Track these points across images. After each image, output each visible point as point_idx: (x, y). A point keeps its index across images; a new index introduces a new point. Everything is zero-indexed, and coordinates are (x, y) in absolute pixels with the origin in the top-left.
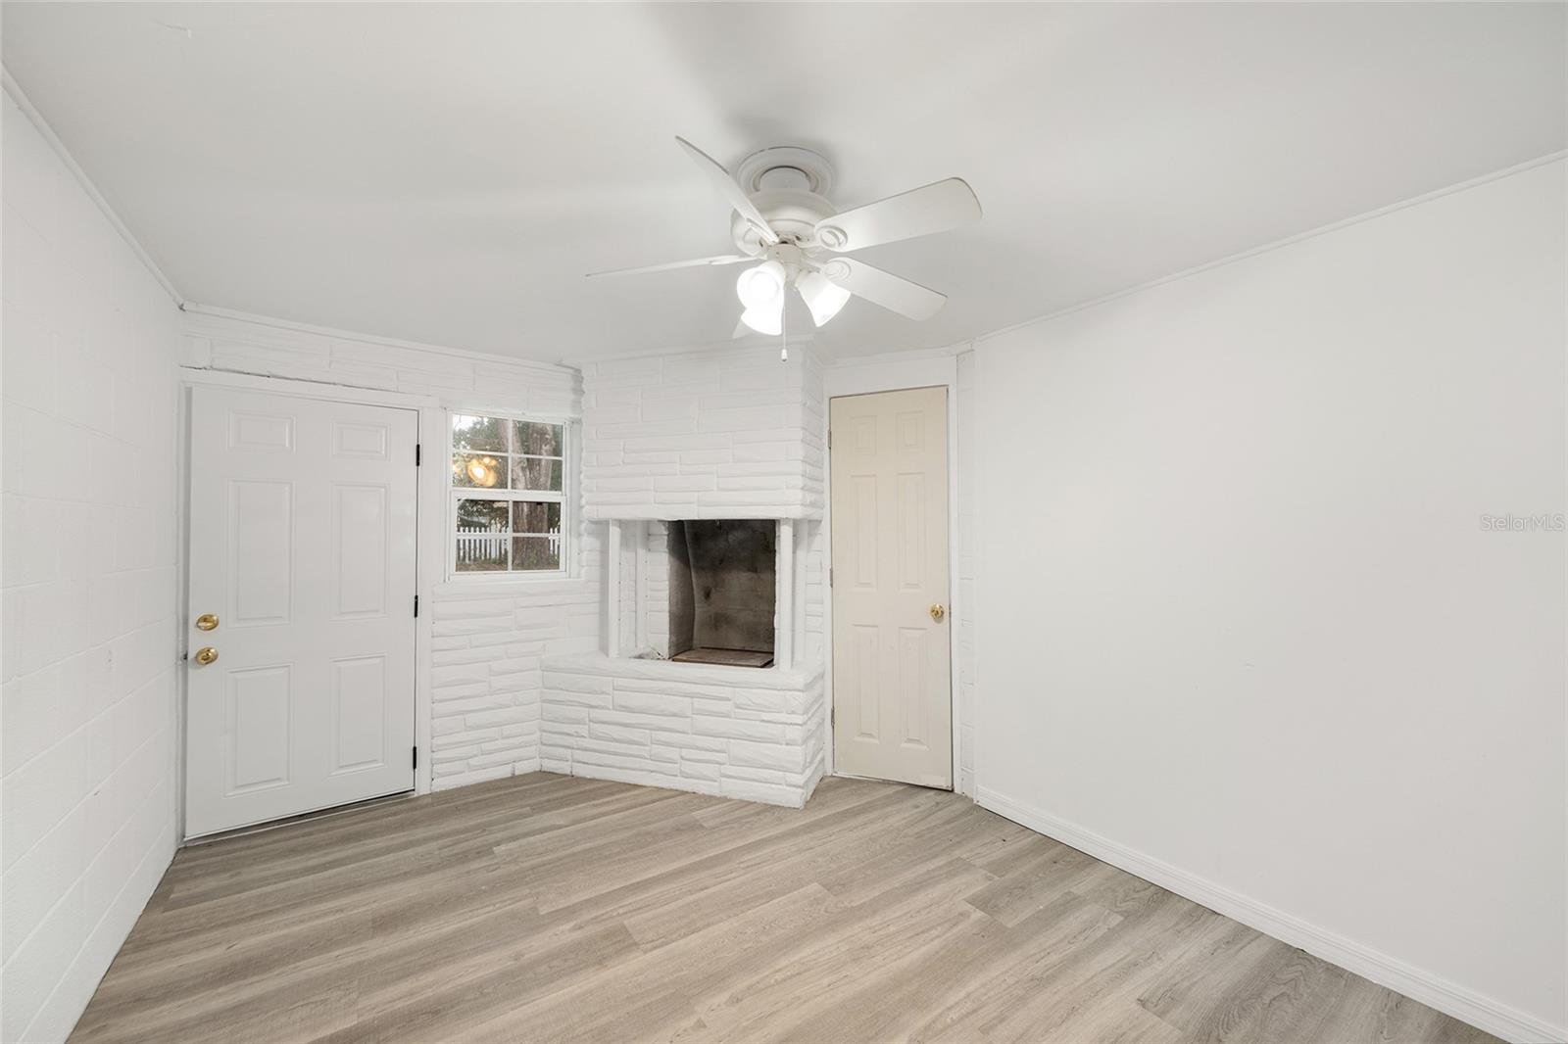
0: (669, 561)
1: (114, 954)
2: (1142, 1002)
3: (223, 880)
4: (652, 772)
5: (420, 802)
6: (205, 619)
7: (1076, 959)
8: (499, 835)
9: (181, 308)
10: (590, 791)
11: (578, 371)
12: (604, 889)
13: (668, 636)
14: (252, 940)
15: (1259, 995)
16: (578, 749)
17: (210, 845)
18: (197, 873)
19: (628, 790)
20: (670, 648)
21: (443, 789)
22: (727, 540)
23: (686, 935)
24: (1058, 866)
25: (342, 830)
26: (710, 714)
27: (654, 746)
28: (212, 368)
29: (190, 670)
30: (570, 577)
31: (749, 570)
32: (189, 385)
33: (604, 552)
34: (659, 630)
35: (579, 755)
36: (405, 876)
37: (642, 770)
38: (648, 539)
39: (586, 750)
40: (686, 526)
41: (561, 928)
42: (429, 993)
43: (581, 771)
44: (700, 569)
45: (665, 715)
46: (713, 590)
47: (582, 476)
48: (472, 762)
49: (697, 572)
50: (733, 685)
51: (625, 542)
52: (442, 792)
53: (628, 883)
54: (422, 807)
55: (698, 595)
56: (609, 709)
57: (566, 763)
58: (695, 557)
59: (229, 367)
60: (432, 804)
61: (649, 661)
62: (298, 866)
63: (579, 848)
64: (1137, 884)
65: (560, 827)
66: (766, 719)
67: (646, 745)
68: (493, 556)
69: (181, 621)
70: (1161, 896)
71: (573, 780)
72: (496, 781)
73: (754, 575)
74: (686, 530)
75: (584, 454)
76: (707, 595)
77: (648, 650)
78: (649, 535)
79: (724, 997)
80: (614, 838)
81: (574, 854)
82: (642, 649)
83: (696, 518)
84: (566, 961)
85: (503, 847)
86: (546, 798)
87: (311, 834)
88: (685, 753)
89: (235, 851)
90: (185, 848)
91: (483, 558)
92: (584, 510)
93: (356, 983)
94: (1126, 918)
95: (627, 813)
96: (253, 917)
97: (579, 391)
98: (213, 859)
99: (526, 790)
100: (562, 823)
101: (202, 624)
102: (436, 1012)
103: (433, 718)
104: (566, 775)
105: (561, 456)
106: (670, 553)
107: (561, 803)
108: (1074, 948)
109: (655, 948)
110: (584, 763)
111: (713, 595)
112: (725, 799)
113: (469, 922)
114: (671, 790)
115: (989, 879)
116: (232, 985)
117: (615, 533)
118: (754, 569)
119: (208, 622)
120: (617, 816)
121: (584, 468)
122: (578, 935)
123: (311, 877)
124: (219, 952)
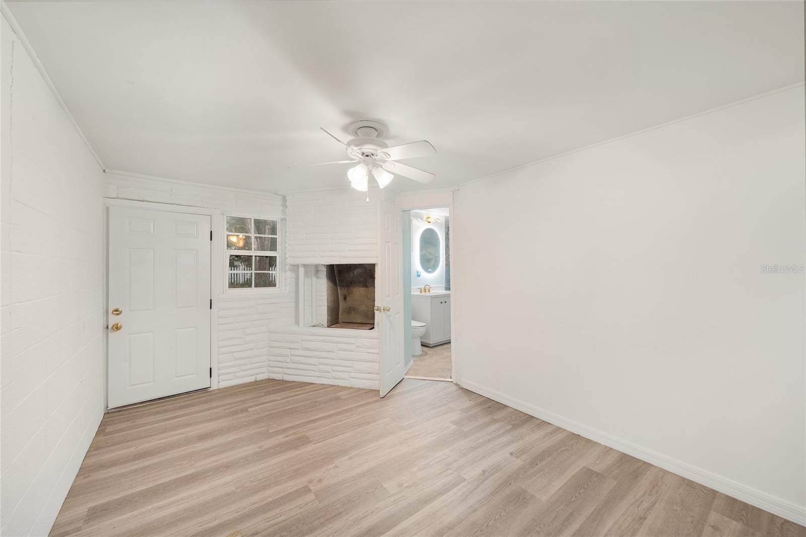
0: (327, 283)
1: (86, 451)
2: (511, 454)
3: (129, 424)
4: (319, 377)
5: (213, 392)
6: (117, 310)
7: (489, 441)
8: (251, 404)
9: (104, 171)
10: (291, 386)
11: (285, 197)
12: (298, 423)
13: (326, 317)
14: (145, 445)
15: (557, 450)
16: (285, 368)
17: (119, 411)
18: (116, 422)
19: (308, 385)
20: (327, 322)
21: (224, 387)
22: (354, 273)
23: (332, 438)
24: (490, 409)
25: (179, 404)
26: (344, 350)
27: (320, 366)
28: (118, 198)
29: (109, 333)
30: (281, 290)
31: (363, 287)
32: (107, 206)
33: (297, 279)
34: (323, 314)
35: (286, 371)
36: (210, 420)
37: (315, 377)
38: (317, 273)
39: (288, 368)
40: (335, 267)
41: (279, 437)
42: (224, 460)
43: (287, 378)
44: (342, 286)
45: (326, 352)
46: (348, 296)
47: (286, 244)
48: (237, 374)
49: (340, 288)
50: (354, 337)
51: (307, 274)
52: (223, 388)
53: (308, 420)
54: (215, 394)
55: (341, 298)
56: (300, 350)
57: (280, 375)
58: (339, 281)
59: (126, 197)
60: (219, 393)
61: (318, 328)
62: (162, 418)
63: (287, 408)
64: (522, 415)
65: (278, 400)
66: (370, 352)
67: (317, 365)
68: (241, 282)
69: (105, 311)
70: (530, 418)
71: (284, 382)
72: (249, 383)
73: (366, 289)
74: (335, 269)
75: (287, 234)
76: (345, 298)
77: (318, 323)
78: (317, 271)
79: (347, 457)
80: (302, 404)
81: (285, 410)
82: (315, 323)
83: (338, 263)
84: (281, 448)
85: (252, 409)
86: (271, 389)
87: (165, 406)
88: (334, 368)
89: (131, 413)
90: (108, 413)
91: (235, 283)
92: (288, 260)
93: (193, 458)
94: (513, 426)
95: (308, 394)
96: (144, 437)
97: (285, 205)
98: (122, 417)
99: (262, 386)
100: (279, 399)
101: (114, 313)
102: (228, 467)
103: (219, 355)
104: (280, 380)
105: (276, 235)
106: (327, 279)
107: (279, 391)
108: (490, 437)
109: (319, 442)
110: (288, 374)
111: (348, 298)
112: (352, 388)
113: (240, 436)
114: (328, 385)
115: (461, 414)
116: (139, 461)
117: (302, 270)
118: (366, 286)
119: (117, 312)
120: (304, 395)
121: (287, 241)
122: (287, 439)
123: (167, 422)
124: (132, 449)
